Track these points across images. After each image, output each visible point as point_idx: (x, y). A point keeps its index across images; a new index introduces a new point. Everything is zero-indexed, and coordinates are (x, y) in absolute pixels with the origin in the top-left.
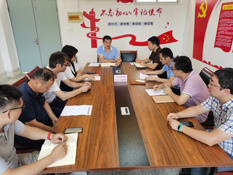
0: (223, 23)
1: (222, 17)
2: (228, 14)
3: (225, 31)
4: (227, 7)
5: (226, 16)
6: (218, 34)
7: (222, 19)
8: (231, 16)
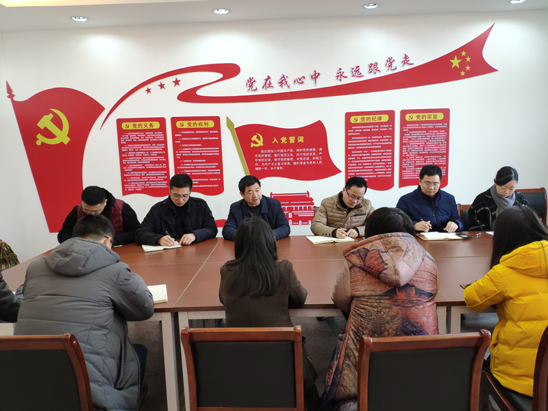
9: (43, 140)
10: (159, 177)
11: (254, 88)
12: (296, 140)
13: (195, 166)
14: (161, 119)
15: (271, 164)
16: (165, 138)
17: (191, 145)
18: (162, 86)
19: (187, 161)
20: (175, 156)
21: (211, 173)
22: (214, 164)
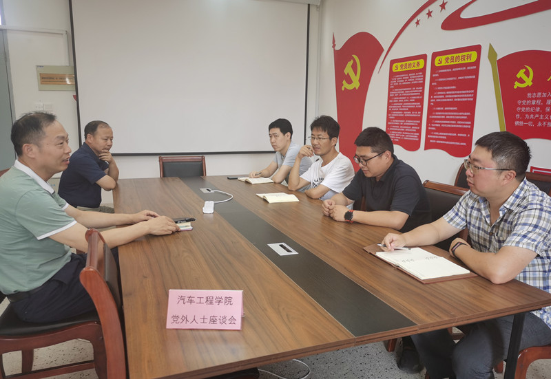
0: (399, 96)
1: (394, 86)
2: (404, 80)
3: (403, 111)
4: (402, 65)
5: (402, 82)
6: (391, 117)
7: (394, 89)
8: (411, 81)
9: (346, 85)
10: (413, 128)
13: (446, 116)
14: (424, 57)
15: (539, 117)
16: (424, 80)
17: (446, 88)
18: (429, 14)
19: (439, 109)
20: (429, 102)
21: (461, 126)
22: (466, 114)
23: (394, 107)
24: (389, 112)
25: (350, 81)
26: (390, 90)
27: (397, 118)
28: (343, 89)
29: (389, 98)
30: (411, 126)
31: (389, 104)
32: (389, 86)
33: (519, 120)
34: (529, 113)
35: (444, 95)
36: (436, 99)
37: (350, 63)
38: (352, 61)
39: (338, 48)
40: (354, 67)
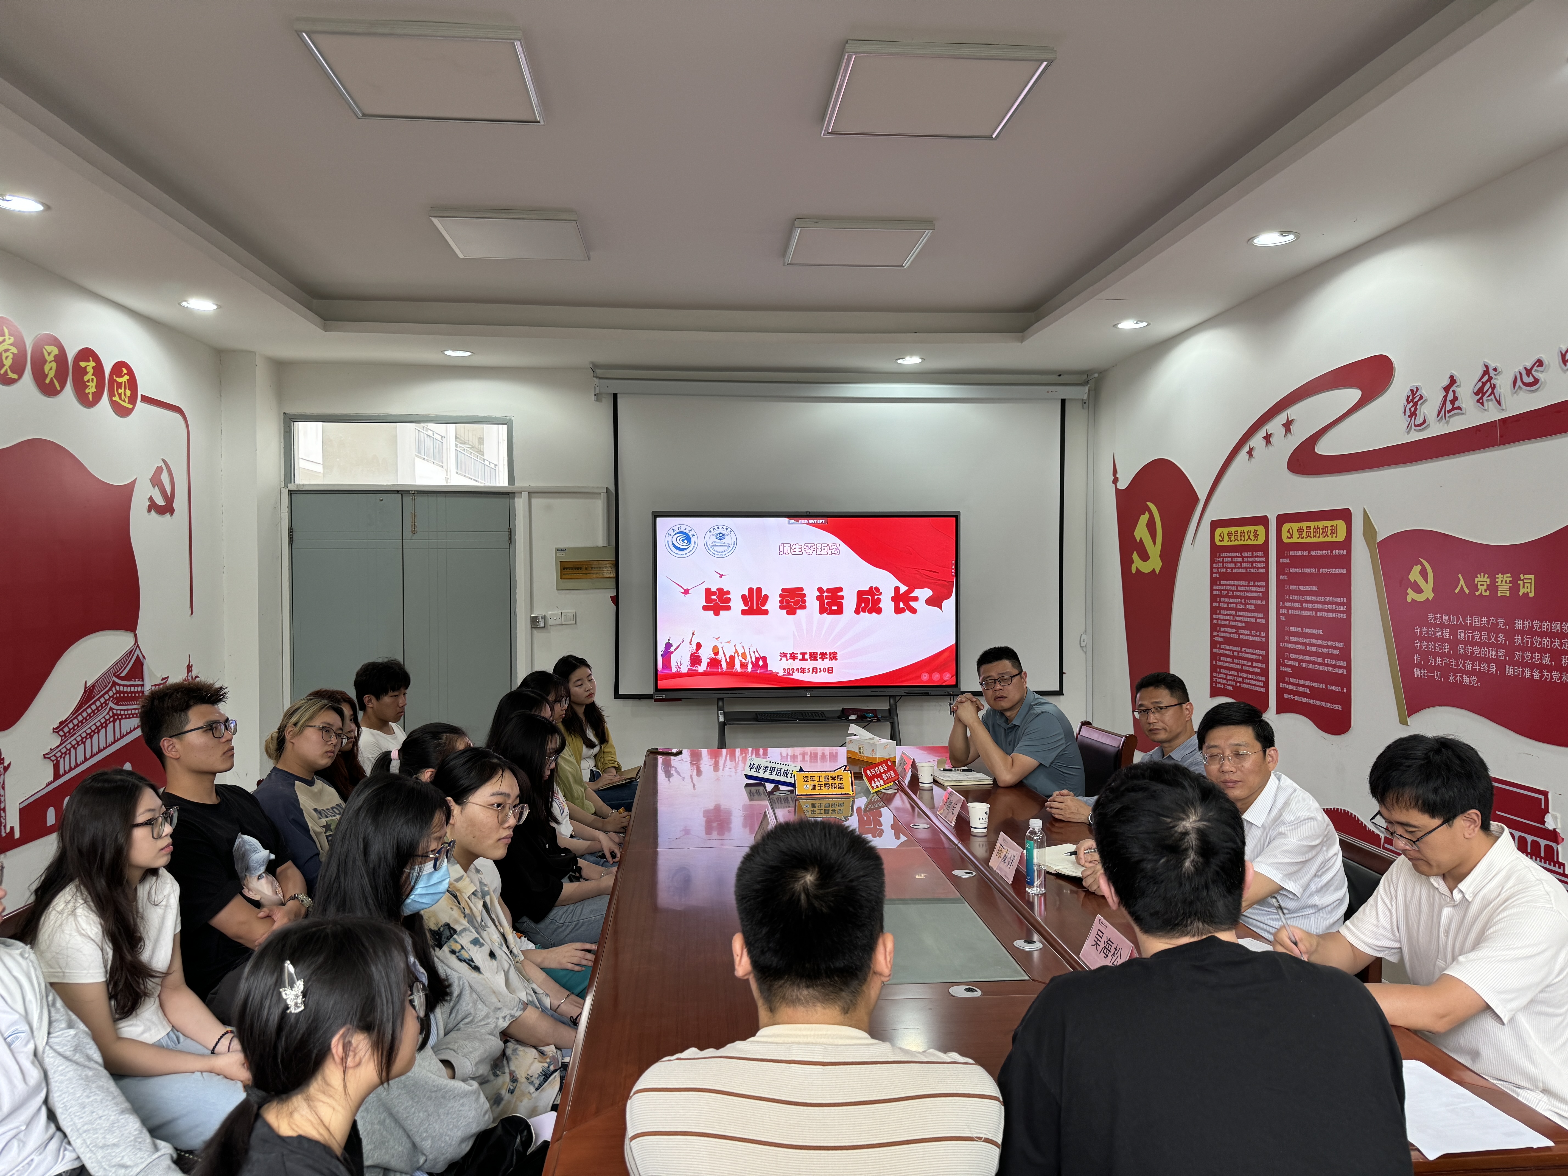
0: (1226, 596)
1: (1220, 573)
2: (1235, 563)
3: (1237, 628)
4: (1230, 534)
5: (1232, 568)
6: (1217, 639)
7: (1219, 580)
8: (1246, 568)
9: (1138, 564)
10: (1255, 664)
11: (1419, 420)
12: (1515, 588)
13: (1306, 645)
14: (1263, 521)
15: (1450, 664)
16: (1267, 568)
17: (1302, 588)
18: (1268, 438)
19: (1294, 629)
20: (1278, 614)
21: (1330, 669)
22: (1337, 644)
23: (1223, 617)
24: (1214, 627)
25: (1145, 557)
26: (1213, 581)
27: (1228, 641)
28: (1134, 571)
29: (1213, 598)
30: (1252, 660)
31: (1213, 611)
32: (1212, 573)
33: (1420, 666)
34: (1435, 654)
35: (1302, 602)
36: (1288, 608)
37: (1144, 519)
38: (1147, 515)
39: (1123, 485)
40: (1151, 526)
